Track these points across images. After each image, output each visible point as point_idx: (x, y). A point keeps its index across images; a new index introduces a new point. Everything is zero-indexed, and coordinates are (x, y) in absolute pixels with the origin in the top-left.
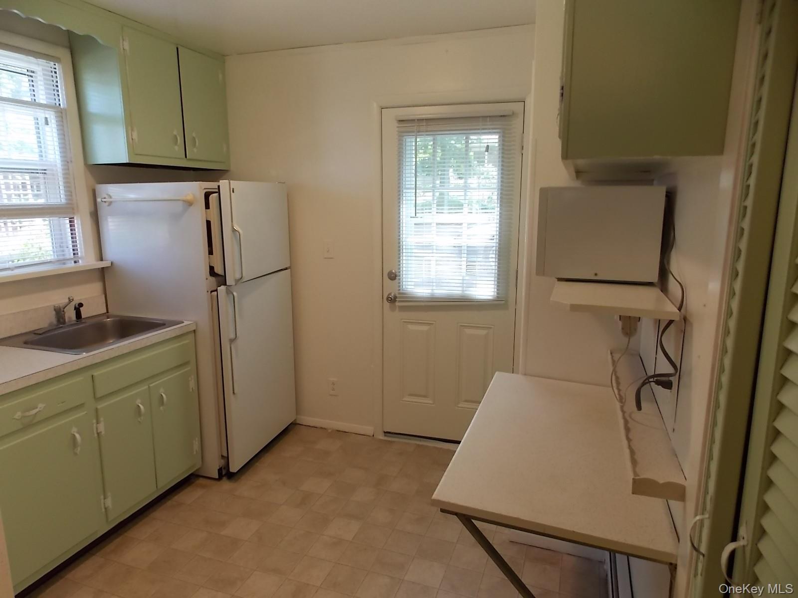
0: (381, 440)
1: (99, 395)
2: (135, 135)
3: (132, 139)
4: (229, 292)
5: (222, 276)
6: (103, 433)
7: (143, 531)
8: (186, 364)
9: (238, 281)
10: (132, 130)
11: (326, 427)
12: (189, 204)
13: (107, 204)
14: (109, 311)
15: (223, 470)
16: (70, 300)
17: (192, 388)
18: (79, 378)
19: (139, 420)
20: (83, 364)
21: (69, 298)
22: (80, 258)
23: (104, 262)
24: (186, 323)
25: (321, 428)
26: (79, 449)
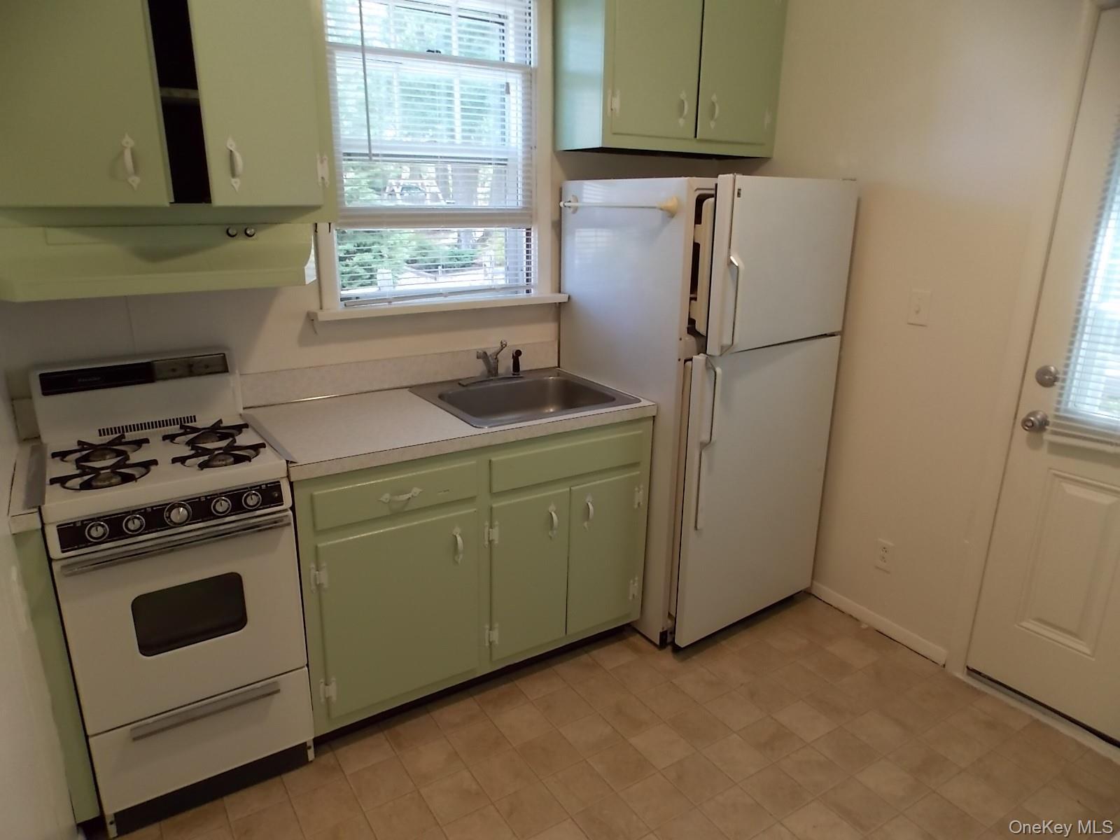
0: (957, 680)
1: (495, 490)
2: (616, 103)
3: (612, 109)
4: (709, 367)
5: (703, 336)
6: (496, 542)
7: (536, 687)
8: (634, 465)
9: (724, 350)
10: (613, 95)
11: (859, 618)
12: (671, 214)
13: (572, 210)
14: (561, 365)
15: (668, 635)
16: (503, 346)
17: (639, 503)
18: (471, 462)
19: (550, 533)
20: (478, 443)
21: (501, 343)
22: (533, 287)
23: (561, 295)
24: (644, 403)
25: (851, 616)
26: (461, 556)
